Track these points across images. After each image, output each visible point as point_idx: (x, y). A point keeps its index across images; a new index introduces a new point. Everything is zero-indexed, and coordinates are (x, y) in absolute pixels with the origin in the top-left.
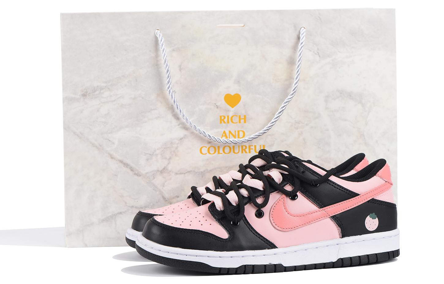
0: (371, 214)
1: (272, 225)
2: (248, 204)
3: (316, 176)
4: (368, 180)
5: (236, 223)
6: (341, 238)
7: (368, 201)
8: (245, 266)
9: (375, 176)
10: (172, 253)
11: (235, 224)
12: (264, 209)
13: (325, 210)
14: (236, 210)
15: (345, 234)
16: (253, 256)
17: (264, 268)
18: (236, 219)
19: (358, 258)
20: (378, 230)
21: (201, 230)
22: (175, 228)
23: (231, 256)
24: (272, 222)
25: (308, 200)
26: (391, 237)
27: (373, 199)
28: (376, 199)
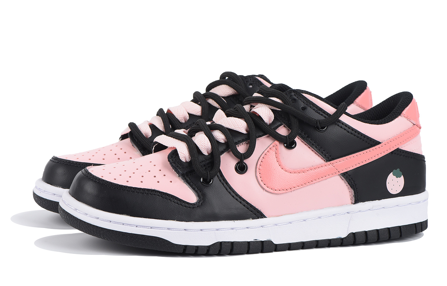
0: (394, 171)
1: (260, 185)
2: (225, 153)
3: (322, 115)
4: (391, 122)
5: (208, 180)
6: (354, 204)
7: (392, 152)
8: (221, 243)
9: (400, 117)
10: (115, 223)
11: (207, 182)
12: (247, 161)
13: (334, 165)
14: (208, 161)
15: (358, 198)
16: (232, 229)
17: (247, 246)
18: (209, 175)
19: (376, 233)
20: (403, 193)
21: (157, 190)
22: (120, 185)
23: (201, 229)
24: (260, 179)
25: (311, 149)
26: (419, 202)
27: (398, 150)
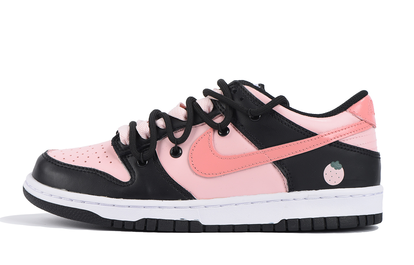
0: (333, 163)
1: (190, 168)
7: (330, 144)
8: (146, 220)
10: (55, 197)
12: (182, 146)
13: (266, 153)
14: (146, 145)
15: (293, 187)
16: (160, 207)
17: (172, 224)
19: (310, 222)
20: (343, 185)
24: (191, 163)
25: (244, 137)
28: (343, 142)
